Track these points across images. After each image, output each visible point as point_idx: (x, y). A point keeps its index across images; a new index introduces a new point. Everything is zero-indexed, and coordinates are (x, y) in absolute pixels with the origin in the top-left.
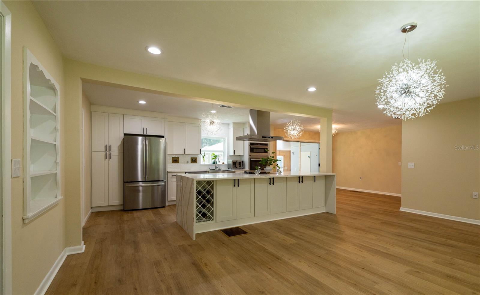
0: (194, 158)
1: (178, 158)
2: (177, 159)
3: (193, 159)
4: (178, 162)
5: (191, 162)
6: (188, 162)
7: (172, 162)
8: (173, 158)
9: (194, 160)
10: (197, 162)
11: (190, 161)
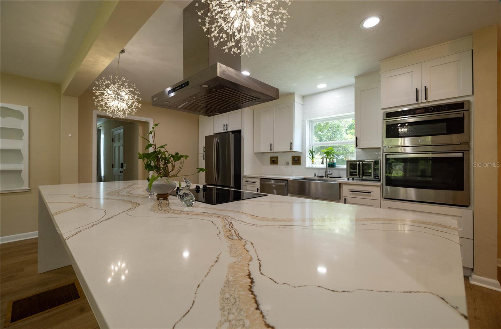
0: (296, 157)
1: (277, 158)
2: (275, 159)
3: (294, 159)
4: (277, 164)
5: (292, 164)
6: (288, 163)
7: (271, 164)
8: (271, 158)
9: (297, 160)
10: (300, 164)
11: (291, 162)
